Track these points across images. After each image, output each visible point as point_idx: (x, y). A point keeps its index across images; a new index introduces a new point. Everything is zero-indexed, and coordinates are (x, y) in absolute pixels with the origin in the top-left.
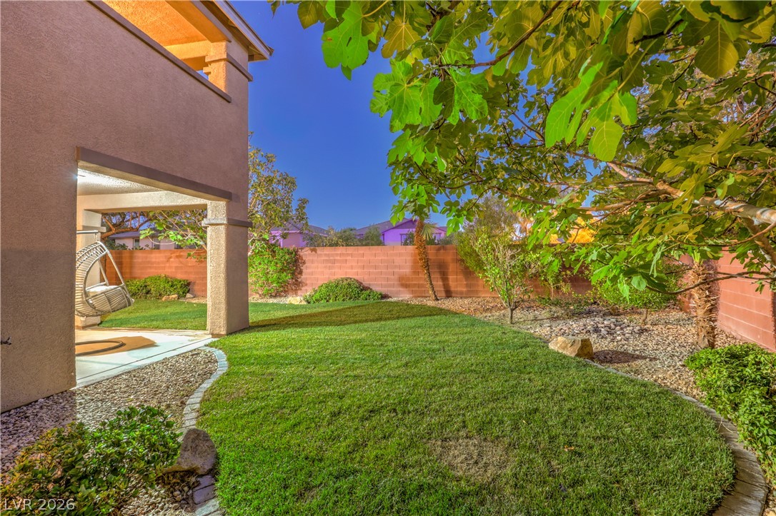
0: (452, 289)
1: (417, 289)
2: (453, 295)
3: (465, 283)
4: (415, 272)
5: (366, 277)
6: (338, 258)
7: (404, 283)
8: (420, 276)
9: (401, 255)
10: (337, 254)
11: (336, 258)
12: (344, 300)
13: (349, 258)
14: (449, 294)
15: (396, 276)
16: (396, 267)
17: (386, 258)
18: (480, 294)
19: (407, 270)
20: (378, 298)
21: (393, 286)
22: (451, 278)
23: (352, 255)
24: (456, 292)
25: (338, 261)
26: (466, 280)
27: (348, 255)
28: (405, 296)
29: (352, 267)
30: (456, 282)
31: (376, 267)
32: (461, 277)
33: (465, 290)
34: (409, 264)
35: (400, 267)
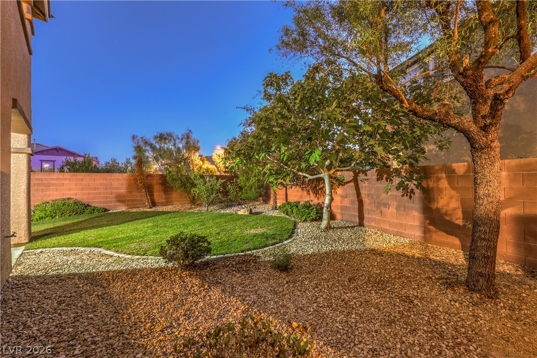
0: (156, 201)
1: (131, 203)
2: (157, 204)
3: (164, 197)
4: (130, 191)
5: (85, 197)
6: (55, 182)
7: (120, 199)
8: (134, 194)
9: (118, 180)
10: (52, 179)
11: (52, 182)
12: (70, 216)
13: (67, 182)
14: (154, 204)
15: (114, 195)
16: (114, 188)
17: (105, 182)
18: (173, 203)
19: (123, 190)
20: (102, 211)
21: (111, 202)
22: (156, 194)
23: (70, 180)
24: (159, 203)
25: (53, 184)
26: (165, 195)
27: (66, 179)
28: (122, 208)
29: (70, 190)
30: (158, 196)
31: (95, 189)
32: (162, 193)
33: (164, 201)
34: (124, 186)
35: (117, 189)
